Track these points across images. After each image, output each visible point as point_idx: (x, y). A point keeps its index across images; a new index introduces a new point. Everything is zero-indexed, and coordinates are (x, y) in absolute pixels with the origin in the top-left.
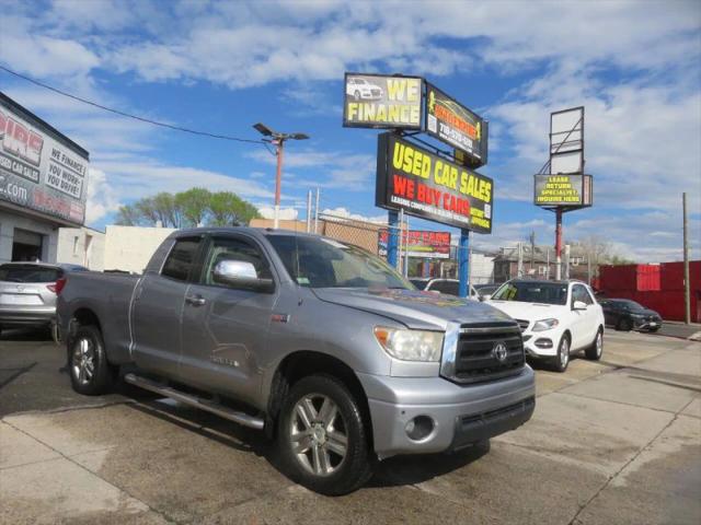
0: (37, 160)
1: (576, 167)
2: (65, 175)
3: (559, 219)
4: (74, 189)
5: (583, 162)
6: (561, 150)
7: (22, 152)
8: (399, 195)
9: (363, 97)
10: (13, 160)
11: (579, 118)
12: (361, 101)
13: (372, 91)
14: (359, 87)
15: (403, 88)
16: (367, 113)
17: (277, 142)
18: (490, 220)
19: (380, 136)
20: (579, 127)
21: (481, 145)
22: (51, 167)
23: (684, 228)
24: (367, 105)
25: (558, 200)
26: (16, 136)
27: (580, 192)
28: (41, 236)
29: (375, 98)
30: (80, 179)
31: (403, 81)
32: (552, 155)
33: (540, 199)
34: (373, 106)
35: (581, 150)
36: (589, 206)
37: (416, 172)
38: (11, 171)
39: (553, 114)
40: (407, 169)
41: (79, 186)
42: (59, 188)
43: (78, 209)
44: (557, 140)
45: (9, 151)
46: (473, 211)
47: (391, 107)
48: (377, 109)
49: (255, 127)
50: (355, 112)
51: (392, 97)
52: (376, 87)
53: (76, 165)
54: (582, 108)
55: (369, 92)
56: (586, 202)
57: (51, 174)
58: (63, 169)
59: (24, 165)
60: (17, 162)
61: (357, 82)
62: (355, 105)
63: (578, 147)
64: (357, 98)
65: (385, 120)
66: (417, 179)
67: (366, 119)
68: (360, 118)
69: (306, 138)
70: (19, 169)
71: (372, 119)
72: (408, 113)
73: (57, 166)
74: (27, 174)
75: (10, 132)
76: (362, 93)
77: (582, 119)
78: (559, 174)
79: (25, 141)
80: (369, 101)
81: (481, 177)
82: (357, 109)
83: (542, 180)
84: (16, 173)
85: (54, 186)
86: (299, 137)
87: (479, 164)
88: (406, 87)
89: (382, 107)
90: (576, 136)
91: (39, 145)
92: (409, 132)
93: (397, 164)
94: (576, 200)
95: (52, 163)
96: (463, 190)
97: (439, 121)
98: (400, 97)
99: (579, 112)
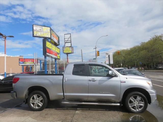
1: (70, 45)
3: (67, 56)
5: (71, 44)
6: (67, 42)
8: (48, 53)
11: (70, 36)
13: (40, 29)
14: (37, 28)
15: (46, 29)
16: (39, 34)
17: (4, 38)
18: (60, 57)
19: (43, 40)
20: (70, 37)
21: (59, 41)
23: (82, 56)
24: (39, 32)
25: (67, 52)
27: (71, 50)
29: (40, 31)
31: (46, 28)
32: (65, 43)
33: (64, 52)
34: (40, 33)
35: (71, 42)
36: (73, 53)
37: (50, 48)
39: (65, 34)
40: (48, 47)
44: (66, 40)
46: (58, 55)
47: (44, 33)
48: (41, 33)
50: (36, 34)
51: (44, 31)
54: (70, 34)
55: (39, 29)
56: (73, 52)
61: (36, 27)
62: (36, 32)
63: (70, 41)
65: (43, 36)
66: (50, 49)
67: (39, 35)
68: (37, 35)
69: (13, 37)
72: (48, 35)
76: (37, 29)
77: (71, 36)
78: (67, 47)
81: (58, 48)
83: (64, 48)
86: (11, 37)
87: (58, 45)
88: (47, 29)
89: (42, 33)
90: (70, 39)
92: (47, 39)
93: (47, 46)
94: (71, 52)
96: (56, 51)
97: (53, 37)
98: (46, 31)
99: (70, 35)
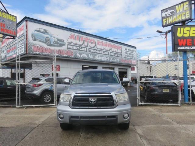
0: (121, 52)
2: (129, 54)
4: (132, 57)
7: (117, 51)
8: (182, 46)
9: (168, 16)
10: (114, 53)
12: (168, 17)
14: (166, 13)
15: (182, 7)
22: (125, 53)
26: (115, 48)
28: (127, 69)
29: (172, 15)
30: (134, 54)
34: (172, 17)
37: (193, 35)
38: (114, 56)
40: (186, 36)
41: (134, 56)
42: (128, 57)
43: (134, 62)
45: (113, 51)
47: (178, 15)
49: (157, 32)
50: (166, 22)
51: (178, 12)
52: (172, 11)
53: (132, 51)
55: (170, 13)
57: (125, 54)
58: (128, 52)
59: (117, 54)
60: (116, 53)
62: (165, 19)
64: (166, 17)
65: (176, 21)
66: (193, 38)
68: (167, 23)
70: (116, 55)
71: (171, 22)
72: (185, 15)
73: (127, 52)
74: (119, 56)
75: (113, 47)
79: (117, 48)
80: (170, 16)
82: (166, 21)
84: (116, 56)
85: (126, 57)
89: (175, 17)
91: (121, 48)
93: (179, 36)
95: (125, 52)
98: (181, 11)
